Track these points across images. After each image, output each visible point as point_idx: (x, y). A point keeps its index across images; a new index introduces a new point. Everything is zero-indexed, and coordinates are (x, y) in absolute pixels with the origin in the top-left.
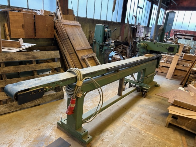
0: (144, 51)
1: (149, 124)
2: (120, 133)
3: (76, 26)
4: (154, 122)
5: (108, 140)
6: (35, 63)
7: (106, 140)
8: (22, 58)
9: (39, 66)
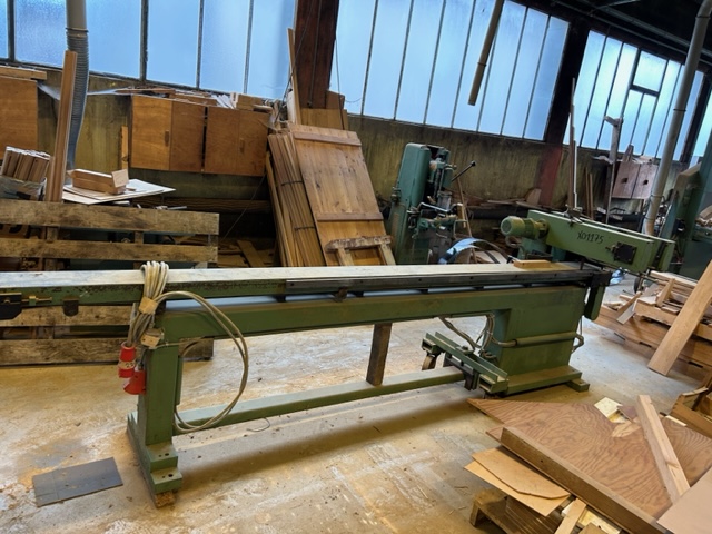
0: (538, 247)
1: (416, 498)
2: (293, 495)
3: (339, 146)
4: (441, 497)
5: (235, 504)
6: (141, 242)
7: (230, 501)
8: (106, 223)
9: (151, 250)
